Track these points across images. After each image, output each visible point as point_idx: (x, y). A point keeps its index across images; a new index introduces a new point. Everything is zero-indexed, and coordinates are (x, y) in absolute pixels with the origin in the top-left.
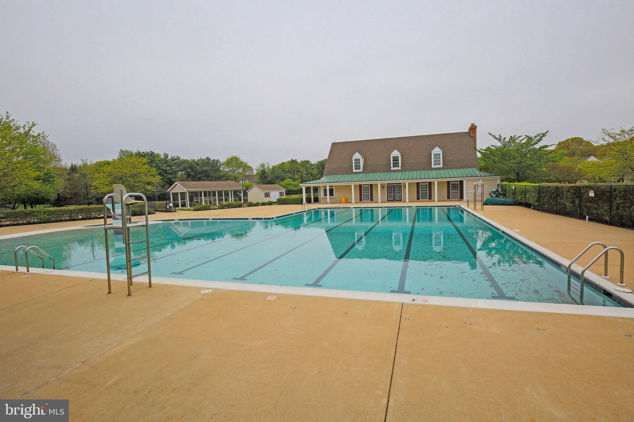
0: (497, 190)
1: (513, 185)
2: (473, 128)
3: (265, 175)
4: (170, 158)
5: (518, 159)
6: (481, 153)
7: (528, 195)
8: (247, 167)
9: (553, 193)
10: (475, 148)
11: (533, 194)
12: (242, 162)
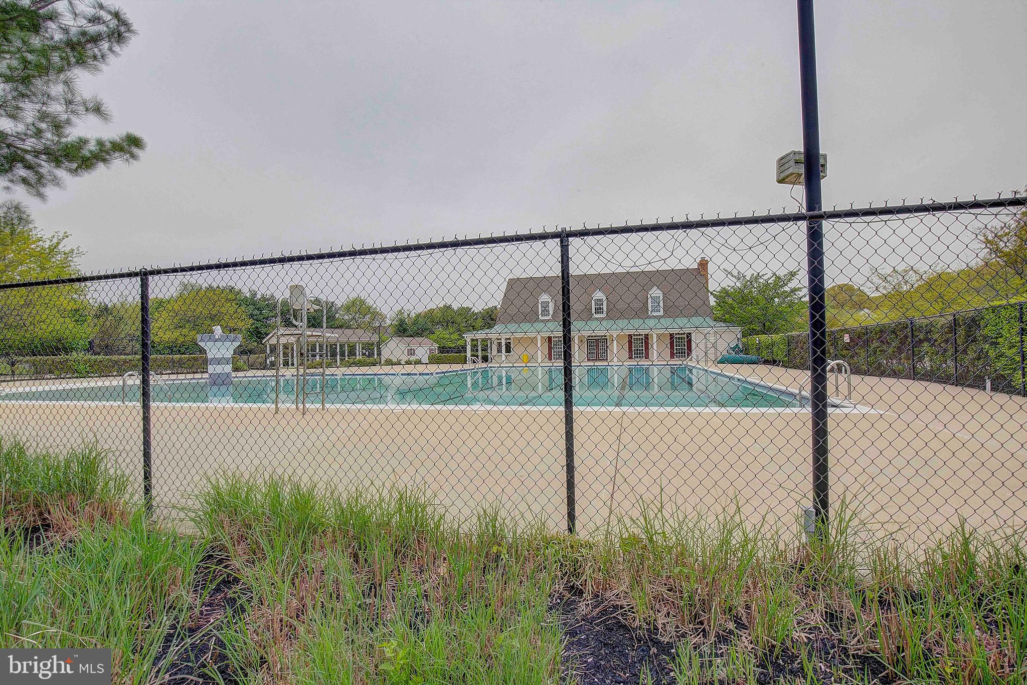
0: (737, 345)
1: (756, 339)
2: (703, 264)
3: (405, 326)
4: (259, 296)
5: (763, 302)
6: (715, 296)
7: (775, 349)
8: (376, 315)
9: (804, 343)
10: (707, 288)
11: (781, 347)
12: (369, 308)
